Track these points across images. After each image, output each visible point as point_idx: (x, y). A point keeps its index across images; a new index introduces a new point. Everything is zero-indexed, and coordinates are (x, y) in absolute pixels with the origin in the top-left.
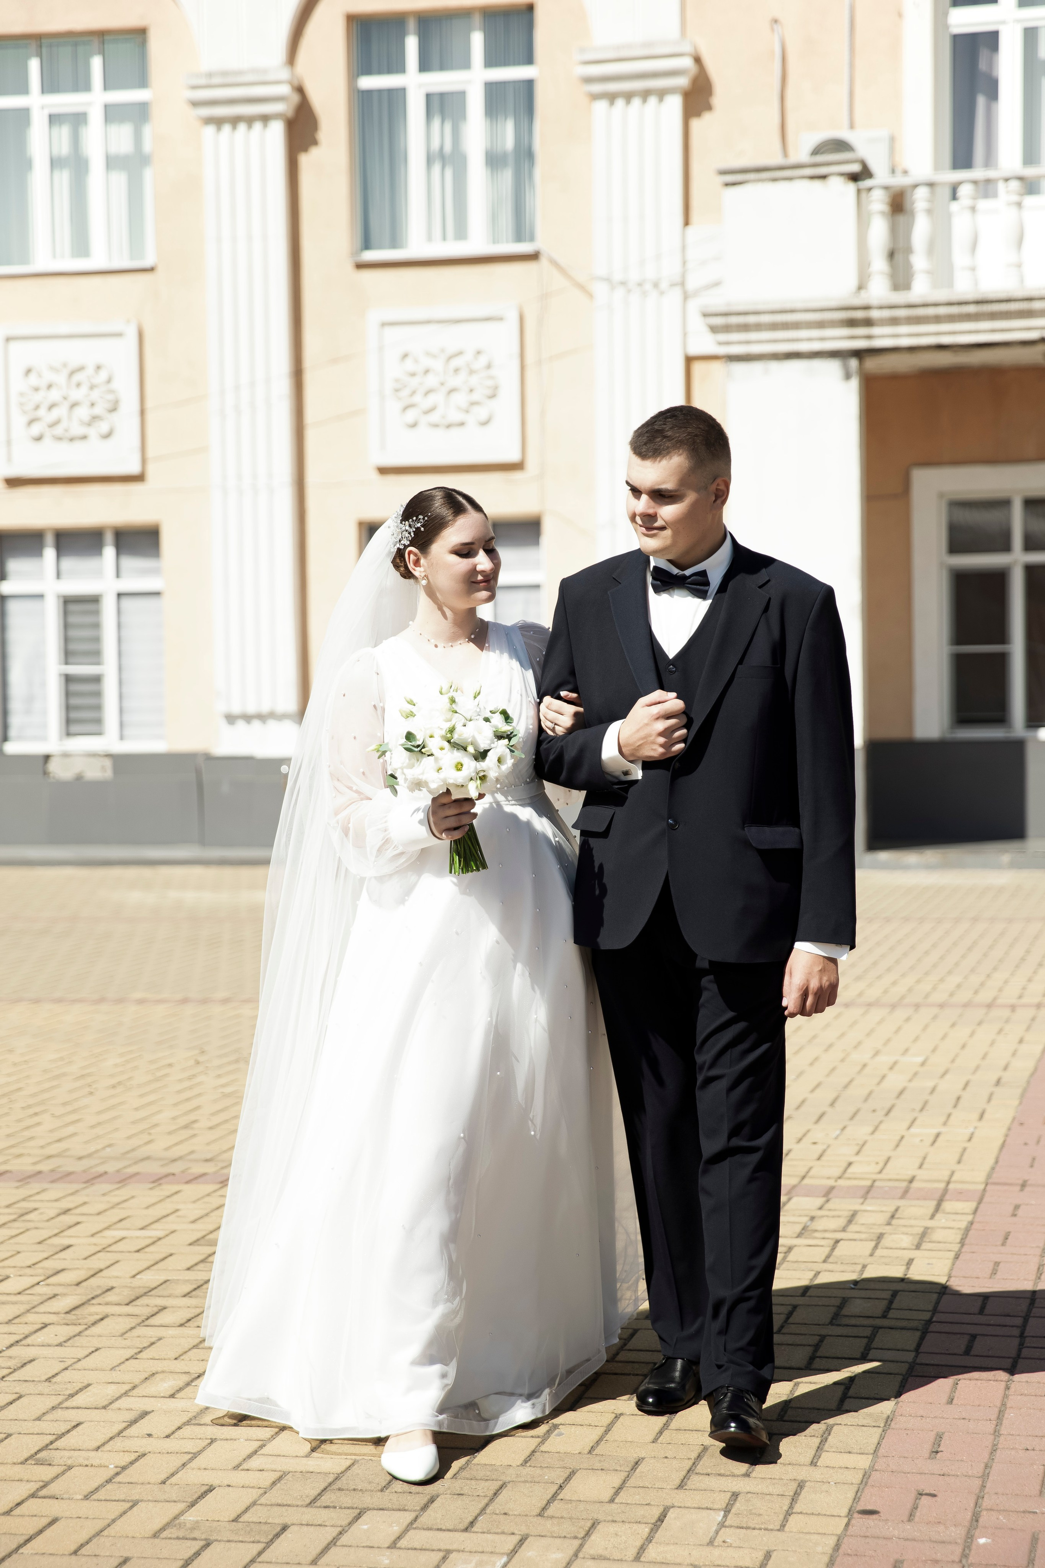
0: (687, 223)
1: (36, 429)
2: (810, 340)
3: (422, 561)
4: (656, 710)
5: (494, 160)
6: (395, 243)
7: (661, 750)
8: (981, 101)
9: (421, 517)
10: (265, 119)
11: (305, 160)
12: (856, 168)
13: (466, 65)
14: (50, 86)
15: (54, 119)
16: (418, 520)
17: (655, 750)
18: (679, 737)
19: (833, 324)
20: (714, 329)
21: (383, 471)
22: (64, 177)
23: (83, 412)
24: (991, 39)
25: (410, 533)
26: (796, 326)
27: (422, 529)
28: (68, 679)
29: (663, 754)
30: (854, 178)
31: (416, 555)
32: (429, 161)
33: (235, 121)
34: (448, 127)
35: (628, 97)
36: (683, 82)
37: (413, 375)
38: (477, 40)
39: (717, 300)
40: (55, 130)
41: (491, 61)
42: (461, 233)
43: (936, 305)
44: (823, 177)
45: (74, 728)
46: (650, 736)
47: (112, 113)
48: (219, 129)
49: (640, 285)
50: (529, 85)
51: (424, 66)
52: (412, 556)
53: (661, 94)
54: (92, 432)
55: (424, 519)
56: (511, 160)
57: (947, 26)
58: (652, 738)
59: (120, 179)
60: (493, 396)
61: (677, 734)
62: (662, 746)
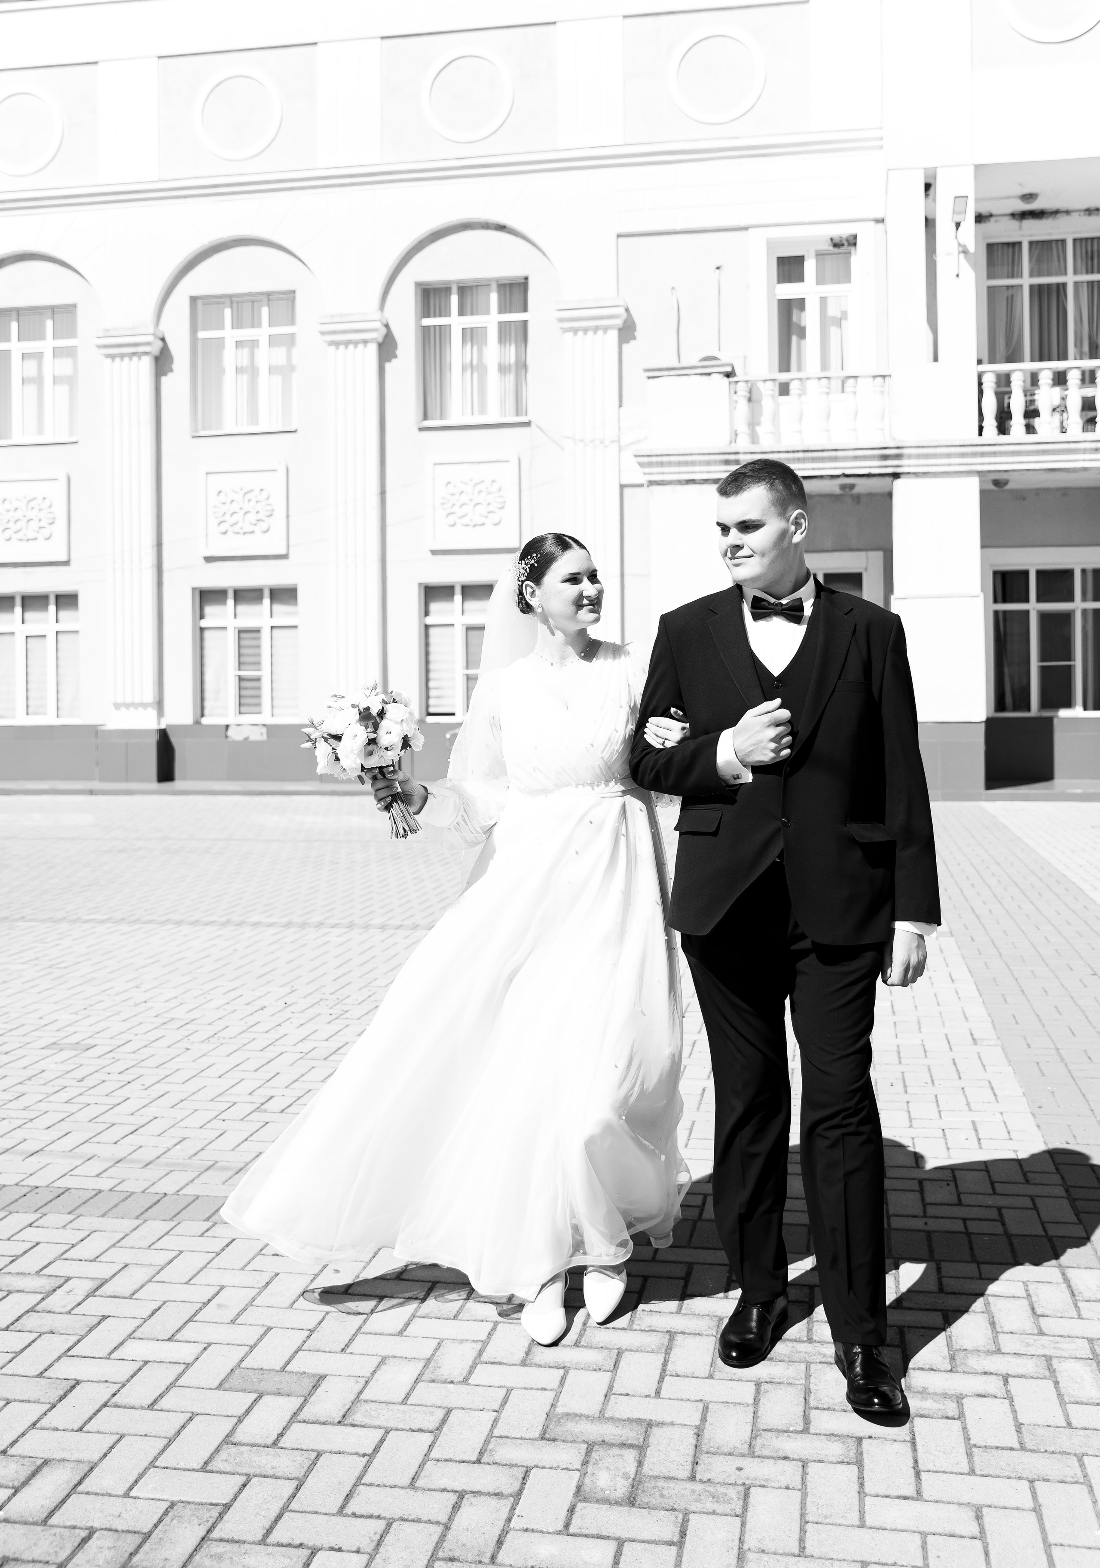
0: (620, 406)
1: (223, 527)
2: (701, 472)
3: (537, 592)
4: (767, 718)
5: (503, 369)
6: (442, 417)
7: (772, 755)
8: (794, 339)
9: (534, 555)
10: (365, 342)
11: (388, 366)
12: (729, 369)
13: (487, 312)
14: (237, 324)
15: (239, 344)
16: (532, 558)
17: (766, 754)
18: (787, 743)
19: (715, 463)
20: (641, 465)
21: (434, 552)
22: (244, 378)
23: (252, 517)
24: (801, 303)
25: (526, 570)
26: (693, 463)
27: (536, 565)
28: (241, 679)
29: (774, 758)
30: (728, 375)
31: (532, 588)
32: (464, 369)
33: (347, 343)
34: (475, 348)
35: (586, 330)
36: (619, 322)
37: (453, 495)
38: (494, 297)
39: (644, 448)
40: (240, 351)
41: (502, 310)
42: (483, 411)
43: (779, 452)
44: (709, 374)
45: (243, 709)
46: (762, 742)
47: (273, 341)
48: (337, 348)
49: (592, 441)
50: (525, 323)
51: (461, 313)
52: (528, 588)
53: (606, 329)
54: (257, 529)
55: (537, 556)
56: (513, 369)
57: (775, 295)
58: (763, 744)
59: (277, 379)
60: (502, 508)
61: (785, 740)
62: (773, 751)
